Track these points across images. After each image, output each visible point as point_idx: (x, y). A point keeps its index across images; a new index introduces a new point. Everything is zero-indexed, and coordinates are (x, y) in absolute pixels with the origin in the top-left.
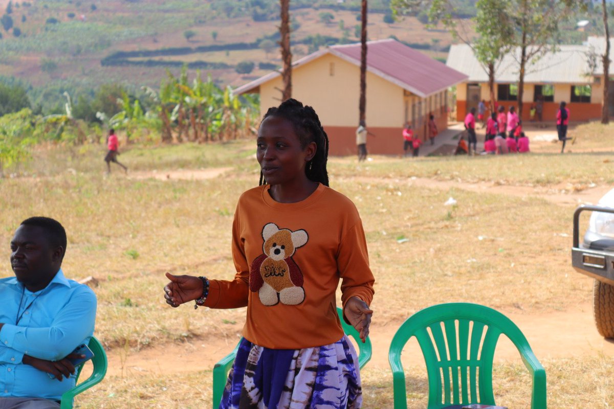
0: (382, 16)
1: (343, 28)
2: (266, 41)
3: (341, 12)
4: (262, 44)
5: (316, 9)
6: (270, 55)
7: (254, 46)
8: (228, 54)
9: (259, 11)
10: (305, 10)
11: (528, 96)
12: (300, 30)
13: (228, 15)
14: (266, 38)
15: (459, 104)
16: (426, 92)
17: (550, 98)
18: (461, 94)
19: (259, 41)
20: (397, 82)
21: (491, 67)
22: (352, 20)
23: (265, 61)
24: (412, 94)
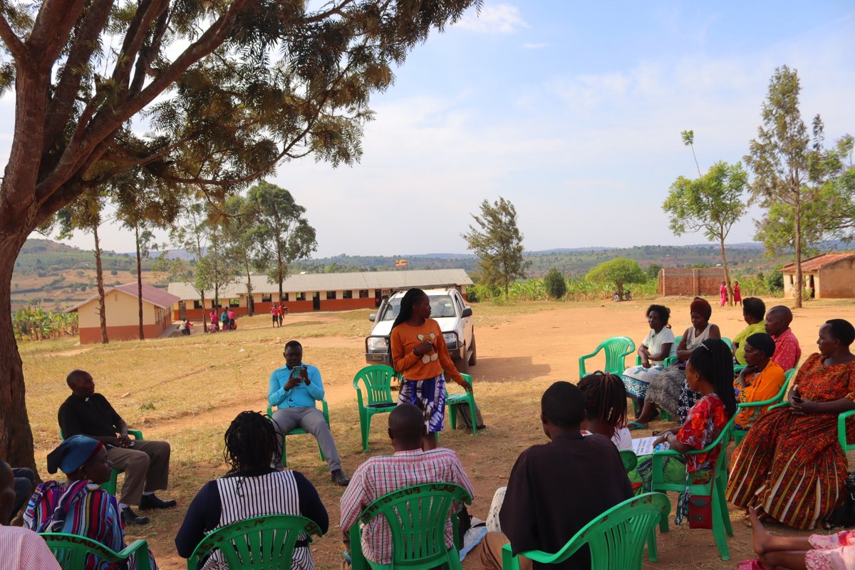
0: (110, 272)
1: (89, 278)
2: (46, 287)
3: (88, 270)
4: (44, 289)
5: (74, 269)
6: (49, 294)
7: (40, 290)
8: (25, 295)
9: (42, 272)
10: (67, 270)
11: (208, 306)
12: (66, 280)
13: (24, 275)
14: (47, 285)
15: (175, 311)
16: (165, 306)
17: (220, 306)
18: (176, 307)
19: (43, 287)
20: (151, 302)
21: (202, 292)
22: (94, 274)
23: (47, 298)
24: (159, 307)
